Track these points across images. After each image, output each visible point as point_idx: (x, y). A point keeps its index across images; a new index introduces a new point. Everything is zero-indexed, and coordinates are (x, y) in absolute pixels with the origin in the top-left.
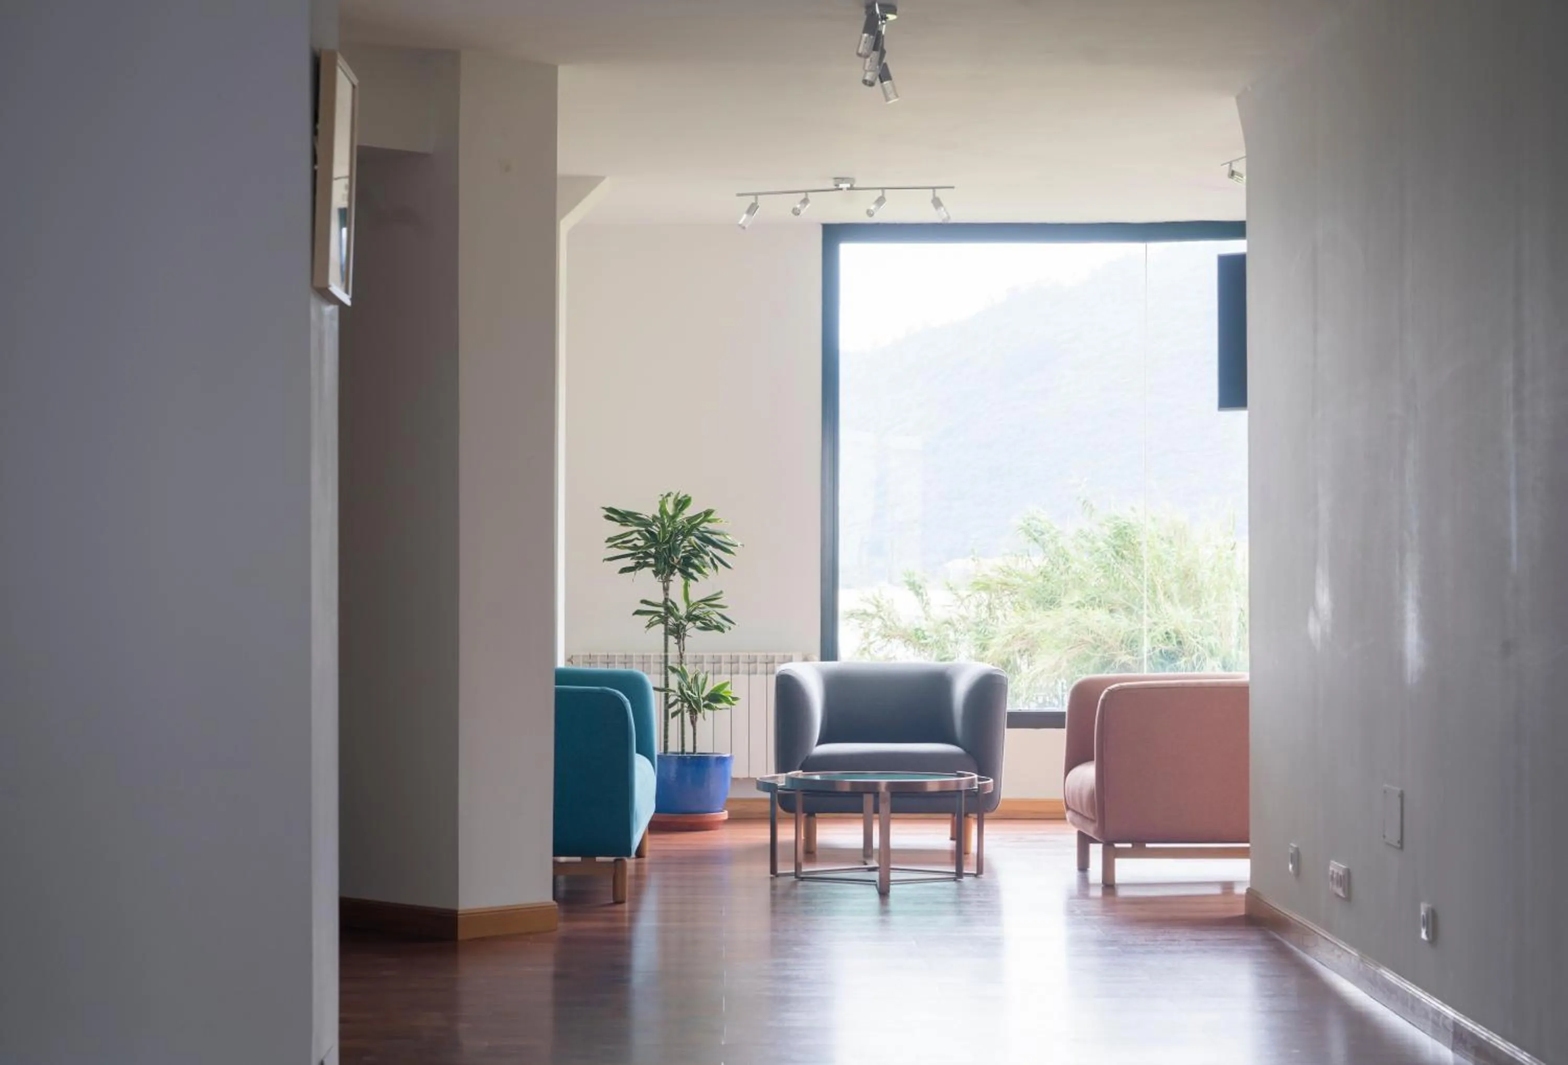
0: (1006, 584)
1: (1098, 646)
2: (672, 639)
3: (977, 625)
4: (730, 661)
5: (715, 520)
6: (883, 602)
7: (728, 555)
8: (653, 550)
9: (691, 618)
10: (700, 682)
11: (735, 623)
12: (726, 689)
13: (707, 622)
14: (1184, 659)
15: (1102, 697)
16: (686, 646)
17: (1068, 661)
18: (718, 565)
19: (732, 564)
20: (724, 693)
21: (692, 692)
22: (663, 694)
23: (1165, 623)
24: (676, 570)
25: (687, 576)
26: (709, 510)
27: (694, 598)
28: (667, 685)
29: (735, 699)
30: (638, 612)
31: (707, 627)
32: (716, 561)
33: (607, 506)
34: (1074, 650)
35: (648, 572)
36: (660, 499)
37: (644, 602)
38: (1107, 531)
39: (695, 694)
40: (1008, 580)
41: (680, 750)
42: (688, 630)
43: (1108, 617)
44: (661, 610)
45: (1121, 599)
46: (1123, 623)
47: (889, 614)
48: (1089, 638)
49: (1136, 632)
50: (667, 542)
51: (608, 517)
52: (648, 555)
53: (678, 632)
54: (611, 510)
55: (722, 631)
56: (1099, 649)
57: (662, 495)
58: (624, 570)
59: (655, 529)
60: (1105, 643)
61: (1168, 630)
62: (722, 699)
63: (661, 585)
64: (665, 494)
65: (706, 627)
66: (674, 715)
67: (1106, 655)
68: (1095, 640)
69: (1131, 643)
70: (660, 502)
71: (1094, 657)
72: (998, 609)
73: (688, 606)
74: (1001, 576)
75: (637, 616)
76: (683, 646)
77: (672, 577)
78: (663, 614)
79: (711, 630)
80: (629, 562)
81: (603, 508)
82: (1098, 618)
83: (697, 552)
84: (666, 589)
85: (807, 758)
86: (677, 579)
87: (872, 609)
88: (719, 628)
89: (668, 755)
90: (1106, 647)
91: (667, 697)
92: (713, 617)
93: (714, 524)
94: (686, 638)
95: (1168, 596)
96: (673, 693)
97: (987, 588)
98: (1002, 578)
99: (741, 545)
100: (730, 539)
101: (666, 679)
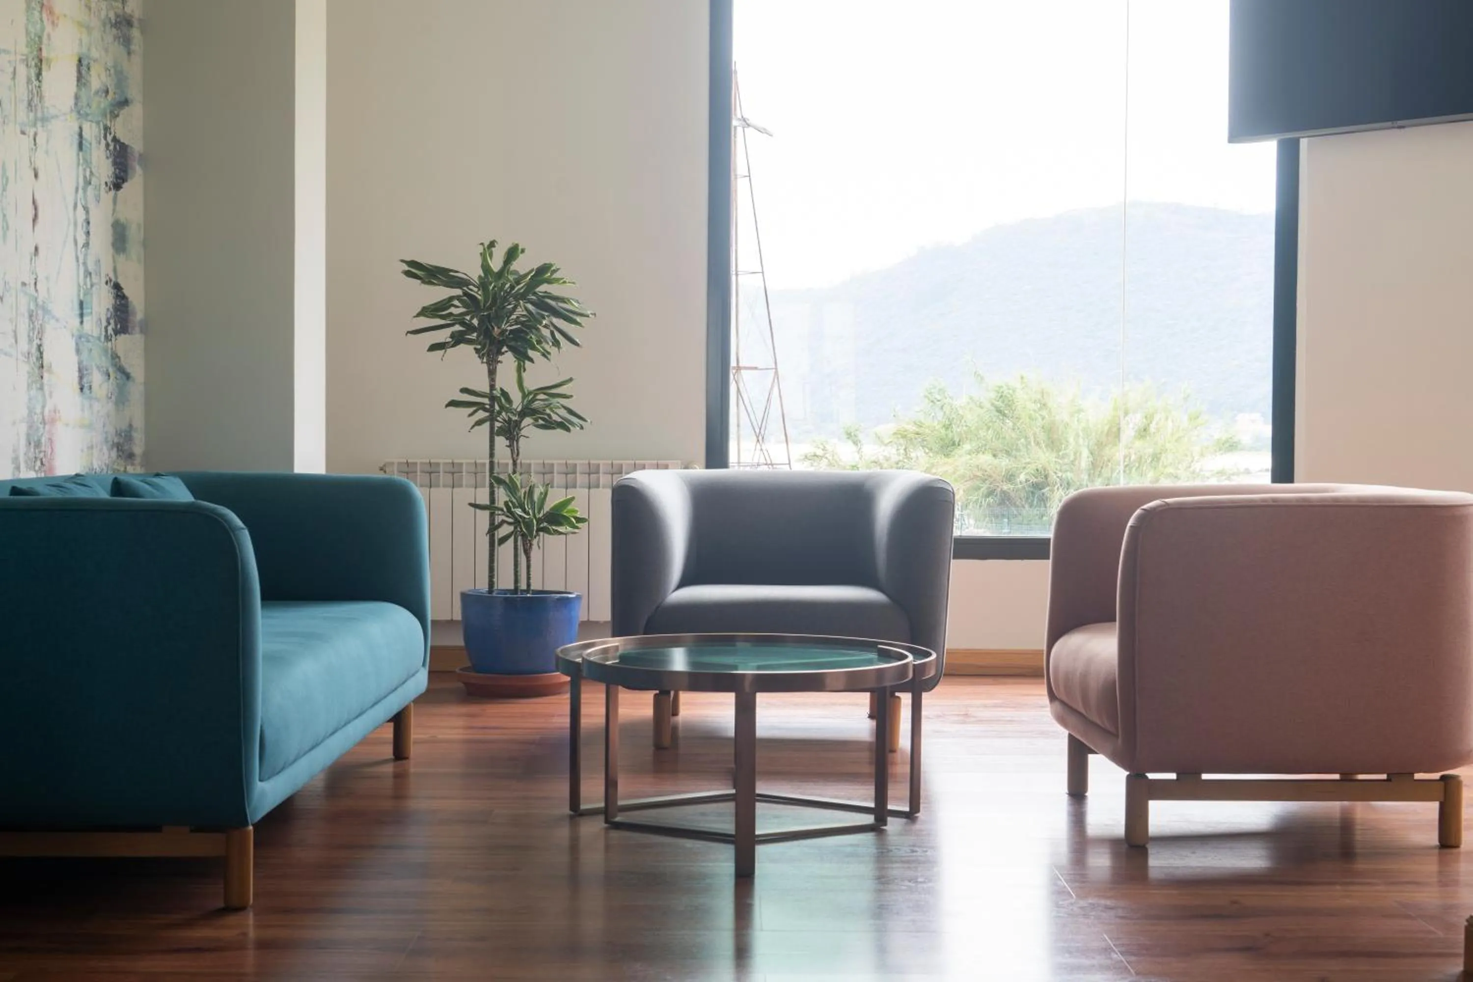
0: (918, 434)
1: (986, 480)
2: (501, 442)
3: (897, 463)
4: (588, 471)
5: (557, 280)
6: (828, 447)
7: (573, 326)
8: (475, 322)
9: (527, 411)
10: (536, 496)
11: (587, 419)
12: (570, 507)
13: (546, 417)
14: (1048, 488)
15: (1131, 522)
16: (521, 450)
17: (964, 491)
18: (560, 340)
19: (579, 340)
20: (566, 512)
21: (524, 511)
22: (487, 513)
23: (1035, 463)
24: (505, 349)
25: (522, 357)
26: (545, 264)
27: (531, 384)
28: (492, 500)
29: (579, 520)
30: (453, 404)
31: (549, 425)
32: (558, 336)
33: (408, 259)
34: (968, 482)
35: (466, 351)
36: (481, 249)
37: (465, 390)
38: (993, 395)
39: (528, 514)
40: (920, 430)
41: (512, 587)
42: (523, 428)
43: (993, 458)
44: (486, 401)
45: (1001, 446)
46: (1004, 463)
47: (833, 456)
48: (979, 474)
49: (1015, 470)
50: (490, 308)
51: (408, 274)
52: (470, 328)
53: (511, 432)
54: (413, 264)
55: (568, 430)
56: (987, 482)
57: (482, 244)
58: (434, 347)
59: (475, 291)
60: (990, 476)
61: (1038, 468)
62: (562, 521)
63: (485, 366)
64: (487, 243)
65: (546, 424)
66: (503, 540)
67: (992, 486)
68: (983, 475)
69: (1010, 477)
70: (481, 254)
71: (982, 487)
72: (912, 452)
73: (524, 396)
74: (914, 428)
75: (451, 408)
76: (518, 450)
77: (500, 358)
78: (487, 406)
79: (554, 428)
80: (443, 336)
81: (403, 261)
82: (986, 459)
83: (530, 324)
84: (492, 373)
85: (658, 607)
86: (507, 361)
87: (820, 452)
88: (563, 426)
89: (494, 594)
90: (992, 480)
91: (492, 515)
92: (557, 412)
93: (555, 285)
94: (522, 440)
95: (1038, 444)
96: (500, 512)
97: (904, 437)
98: (915, 428)
99: (592, 314)
100: (575, 306)
101: (492, 493)
